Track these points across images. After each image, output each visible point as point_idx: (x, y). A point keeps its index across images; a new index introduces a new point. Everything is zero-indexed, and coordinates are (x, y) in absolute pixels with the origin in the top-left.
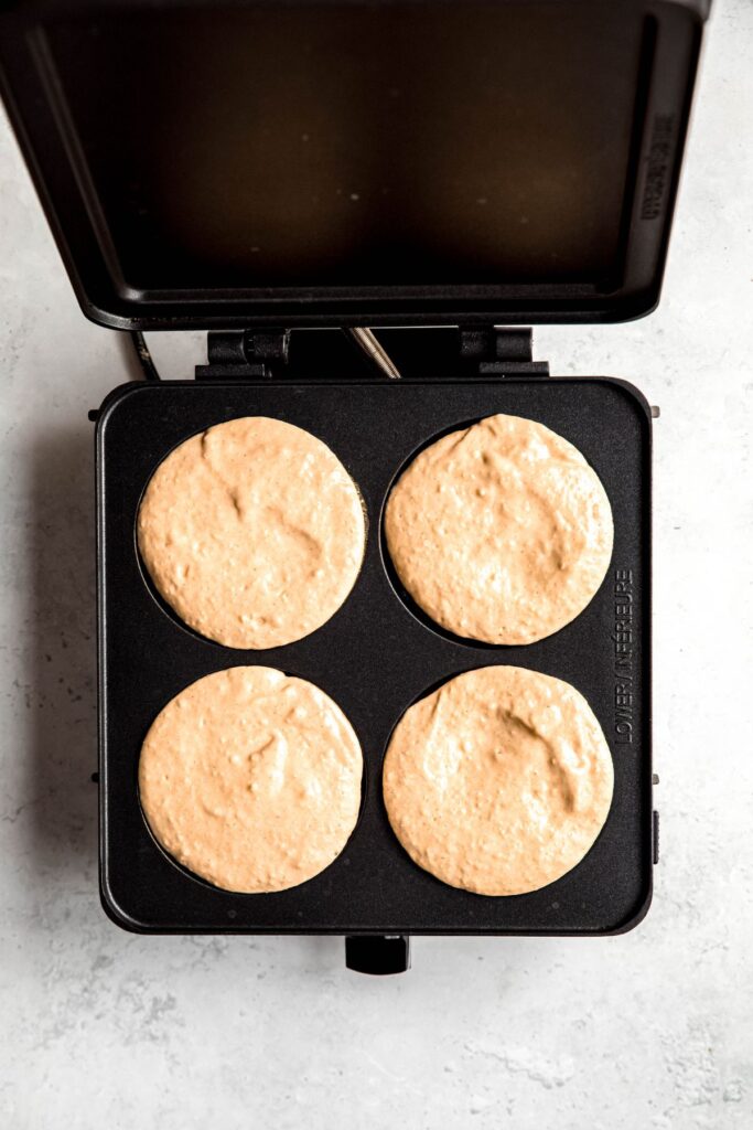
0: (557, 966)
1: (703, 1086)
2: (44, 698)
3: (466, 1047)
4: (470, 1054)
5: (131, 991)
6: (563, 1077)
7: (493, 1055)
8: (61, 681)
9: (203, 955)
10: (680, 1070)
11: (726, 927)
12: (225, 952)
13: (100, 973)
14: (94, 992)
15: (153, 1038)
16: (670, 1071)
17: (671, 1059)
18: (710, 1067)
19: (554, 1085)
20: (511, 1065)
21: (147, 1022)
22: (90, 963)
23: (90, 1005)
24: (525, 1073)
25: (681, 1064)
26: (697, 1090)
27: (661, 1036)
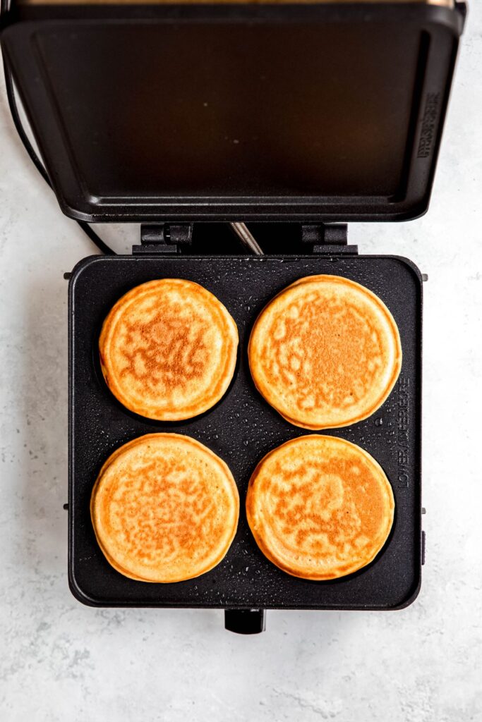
0: (334, 640)
1: (424, 721)
2: (14, 457)
3: (274, 690)
4: (276, 694)
5: (61, 646)
6: (335, 712)
7: (291, 695)
8: (25, 446)
9: (109, 624)
10: (410, 710)
11: (442, 620)
12: (123, 623)
13: (42, 633)
14: (37, 646)
15: (74, 676)
16: (403, 710)
17: (404, 703)
18: (429, 709)
19: (329, 716)
20: (302, 703)
21: (71, 666)
22: (36, 627)
23: (34, 654)
24: (311, 708)
25: (410, 706)
27: (398, 688)
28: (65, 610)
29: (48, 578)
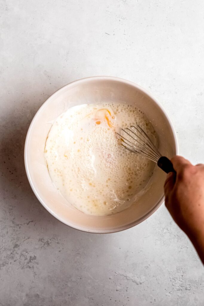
0: (141, 251)
1: (180, 285)
2: (3, 173)
3: (115, 273)
5: (24, 254)
6: (142, 282)
7: (123, 275)
8: (8, 169)
9: (44, 245)
10: (174, 281)
11: (187, 242)
12: (50, 244)
13: (16, 249)
14: (14, 254)
15: (30, 267)
16: (171, 281)
17: (171, 278)
18: (182, 280)
19: (139, 284)
20: (127, 278)
21: (28, 263)
22: (13, 246)
23: (13, 258)
24: (131, 280)
25: (174, 279)
26: (178, 286)
27: (169, 271)
28: (25, 239)
29: (18, 225)
